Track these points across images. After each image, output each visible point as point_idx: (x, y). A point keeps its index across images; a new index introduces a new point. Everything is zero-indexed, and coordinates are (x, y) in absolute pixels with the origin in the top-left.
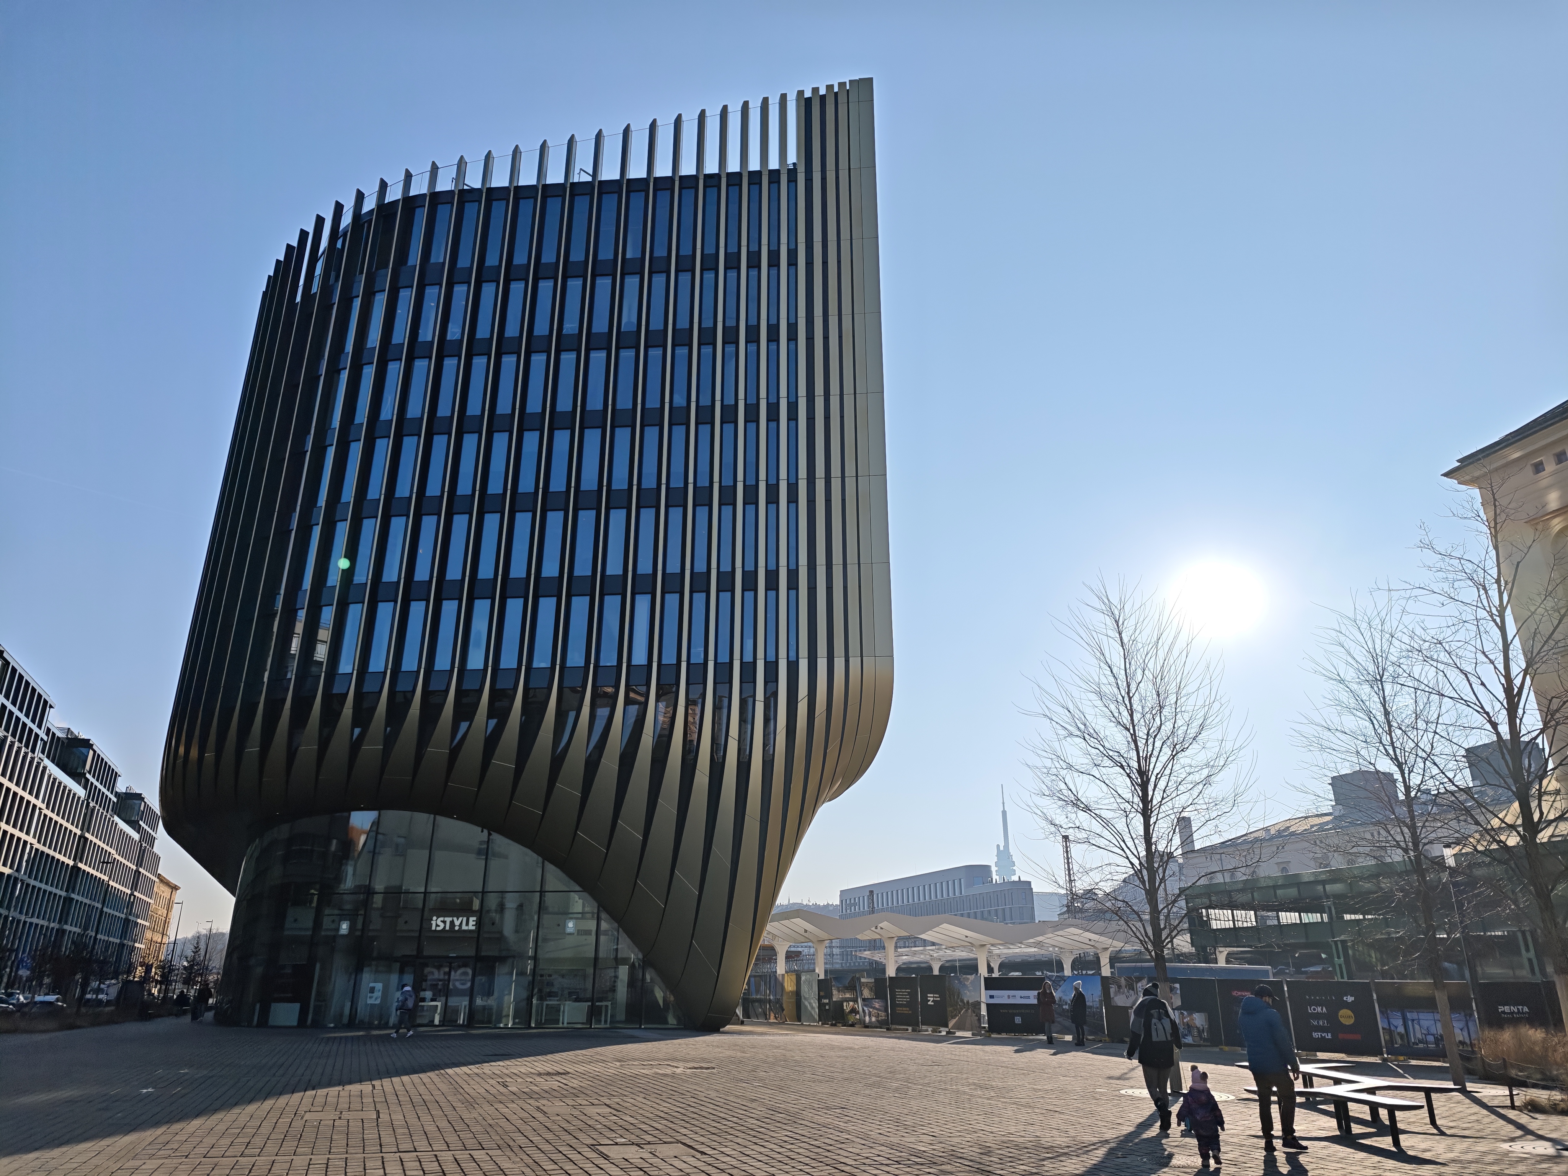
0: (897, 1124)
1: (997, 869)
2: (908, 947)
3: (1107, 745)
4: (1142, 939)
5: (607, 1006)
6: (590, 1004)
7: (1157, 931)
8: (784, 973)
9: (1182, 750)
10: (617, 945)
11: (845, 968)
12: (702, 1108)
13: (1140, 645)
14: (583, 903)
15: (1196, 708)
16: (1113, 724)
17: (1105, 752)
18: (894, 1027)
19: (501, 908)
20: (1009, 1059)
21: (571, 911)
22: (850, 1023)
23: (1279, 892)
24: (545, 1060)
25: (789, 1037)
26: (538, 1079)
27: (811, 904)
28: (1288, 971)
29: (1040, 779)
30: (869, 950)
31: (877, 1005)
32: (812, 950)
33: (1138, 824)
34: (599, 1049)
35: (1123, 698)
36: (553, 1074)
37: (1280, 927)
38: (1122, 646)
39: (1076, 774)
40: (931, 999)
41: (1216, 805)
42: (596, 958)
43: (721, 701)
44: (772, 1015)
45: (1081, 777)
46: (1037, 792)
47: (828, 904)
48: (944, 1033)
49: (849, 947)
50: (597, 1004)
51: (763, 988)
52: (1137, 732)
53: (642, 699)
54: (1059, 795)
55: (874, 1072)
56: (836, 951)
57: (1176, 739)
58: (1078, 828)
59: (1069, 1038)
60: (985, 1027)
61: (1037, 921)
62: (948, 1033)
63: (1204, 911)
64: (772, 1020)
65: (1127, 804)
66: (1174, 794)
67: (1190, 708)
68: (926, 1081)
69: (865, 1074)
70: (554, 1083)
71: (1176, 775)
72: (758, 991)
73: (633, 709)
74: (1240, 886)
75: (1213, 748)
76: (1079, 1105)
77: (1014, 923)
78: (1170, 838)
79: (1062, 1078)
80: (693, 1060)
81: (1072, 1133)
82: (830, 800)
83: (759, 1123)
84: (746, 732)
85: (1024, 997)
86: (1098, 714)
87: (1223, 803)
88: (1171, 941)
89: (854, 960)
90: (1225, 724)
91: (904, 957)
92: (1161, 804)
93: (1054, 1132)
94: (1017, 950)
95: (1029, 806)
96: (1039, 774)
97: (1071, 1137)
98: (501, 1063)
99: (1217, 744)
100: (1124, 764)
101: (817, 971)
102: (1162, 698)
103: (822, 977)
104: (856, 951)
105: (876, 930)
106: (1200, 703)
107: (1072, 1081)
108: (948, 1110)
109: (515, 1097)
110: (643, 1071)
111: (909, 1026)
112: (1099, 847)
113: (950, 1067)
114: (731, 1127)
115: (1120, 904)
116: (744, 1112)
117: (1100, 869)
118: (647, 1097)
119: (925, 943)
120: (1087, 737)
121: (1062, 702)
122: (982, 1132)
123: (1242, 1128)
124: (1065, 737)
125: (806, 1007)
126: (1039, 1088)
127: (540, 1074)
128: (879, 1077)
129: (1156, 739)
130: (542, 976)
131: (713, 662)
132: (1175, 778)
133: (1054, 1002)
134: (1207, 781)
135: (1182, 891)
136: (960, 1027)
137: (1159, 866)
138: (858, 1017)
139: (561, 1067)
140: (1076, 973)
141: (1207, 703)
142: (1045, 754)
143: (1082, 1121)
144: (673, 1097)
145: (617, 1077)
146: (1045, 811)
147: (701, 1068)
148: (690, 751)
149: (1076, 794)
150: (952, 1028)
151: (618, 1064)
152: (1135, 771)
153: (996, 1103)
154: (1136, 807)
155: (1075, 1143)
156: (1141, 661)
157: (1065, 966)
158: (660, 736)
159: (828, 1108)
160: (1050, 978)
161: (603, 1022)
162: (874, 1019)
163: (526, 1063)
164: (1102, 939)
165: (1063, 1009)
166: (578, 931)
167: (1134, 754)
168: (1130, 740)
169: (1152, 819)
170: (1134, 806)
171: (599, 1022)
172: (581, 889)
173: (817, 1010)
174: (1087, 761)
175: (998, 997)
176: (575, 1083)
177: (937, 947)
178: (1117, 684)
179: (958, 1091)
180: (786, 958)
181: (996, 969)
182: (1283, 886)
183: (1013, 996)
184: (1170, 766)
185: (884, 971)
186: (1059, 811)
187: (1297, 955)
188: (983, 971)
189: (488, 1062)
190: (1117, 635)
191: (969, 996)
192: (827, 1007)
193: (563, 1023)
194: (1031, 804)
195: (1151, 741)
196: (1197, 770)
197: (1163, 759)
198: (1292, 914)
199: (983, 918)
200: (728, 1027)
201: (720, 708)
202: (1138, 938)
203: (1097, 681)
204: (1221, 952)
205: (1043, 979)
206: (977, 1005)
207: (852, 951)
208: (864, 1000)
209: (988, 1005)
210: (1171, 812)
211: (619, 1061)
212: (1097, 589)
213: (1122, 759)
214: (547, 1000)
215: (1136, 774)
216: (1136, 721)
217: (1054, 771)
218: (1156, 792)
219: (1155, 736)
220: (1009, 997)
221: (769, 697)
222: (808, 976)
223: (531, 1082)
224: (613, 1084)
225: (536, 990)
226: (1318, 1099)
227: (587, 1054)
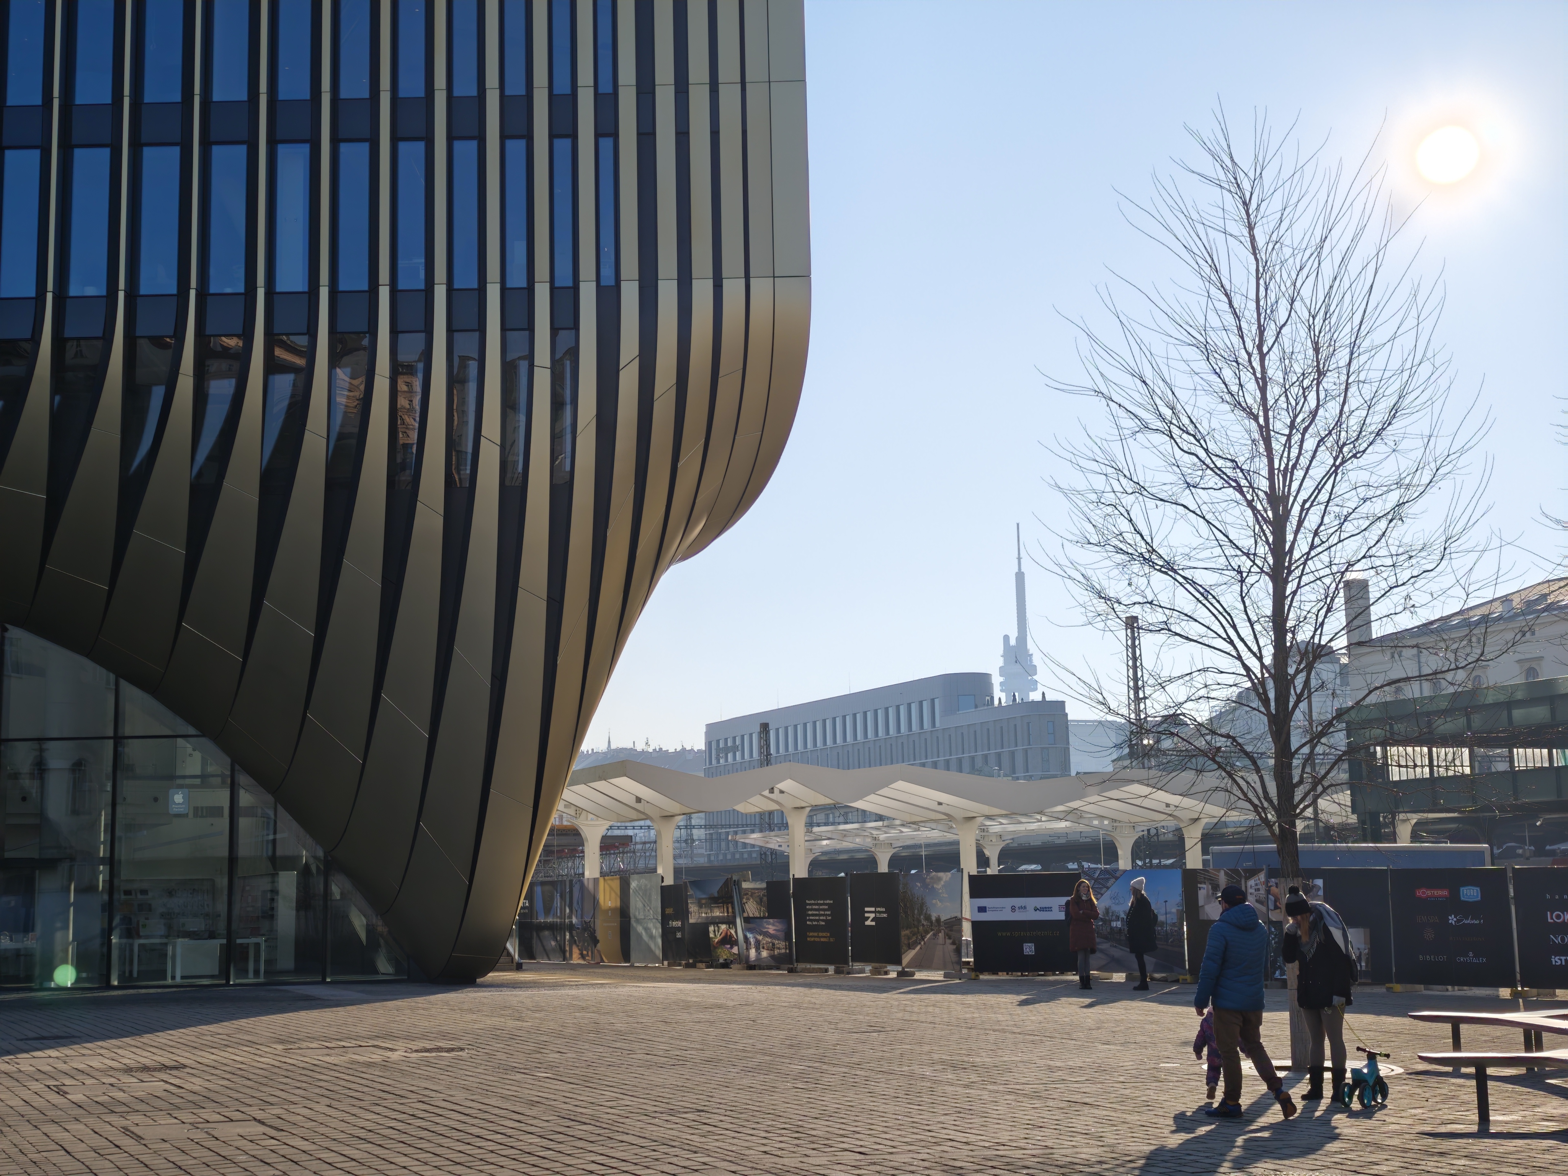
0: (796, 1135)
1: (1002, 679)
2: (833, 824)
3: (1212, 446)
4: (1256, 802)
5: (257, 945)
6: (224, 941)
7: (1286, 786)
8: (597, 875)
9: (1354, 456)
10: (275, 833)
11: (716, 864)
12: (438, 1119)
13: (1288, 252)
14: (203, 758)
15: (1388, 374)
16: (1227, 407)
17: (1208, 461)
18: (801, 966)
19: (40, 768)
20: (1008, 1017)
21: (178, 773)
22: (721, 961)
23: (1518, 714)
24: (139, 1044)
25: (607, 990)
26: (126, 1079)
27: (650, 750)
28: (1520, 851)
29: (1083, 513)
30: (761, 831)
31: (771, 929)
32: (653, 832)
33: (1262, 595)
34: (243, 1022)
35: (1250, 355)
36: (155, 1069)
37: (1514, 775)
38: (1255, 254)
39: (1151, 503)
40: (871, 916)
41: (1411, 557)
42: (232, 860)
43: (463, 365)
44: (576, 952)
45: (1161, 508)
46: (1076, 539)
47: (684, 749)
48: (893, 975)
49: (722, 826)
50: (239, 941)
51: (557, 902)
52: (1271, 421)
53: (300, 362)
54: (1118, 543)
55: (760, 1046)
56: (697, 833)
57: (1343, 434)
58: (1151, 603)
59: (1119, 977)
60: (968, 963)
61: (1073, 773)
62: (901, 974)
63: (1378, 749)
64: (576, 960)
65: (1245, 557)
66: (1334, 539)
67: (1375, 375)
68: (855, 1060)
69: (744, 1051)
70: (155, 1085)
71: (1340, 503)
72: (548, 910)
73: (284, 383)
74: (1444, 705)
75: (1413, 449)
76: (1127, 1092)
77: (1031, 777)
78: (1320, 620)
79: (1101, 1047)
80: (424, 1037)
81: (1110, 1139)
82: (685, 558)
83: (545, 1143)
84: (515, 429)
85: (1043, 909)
86: (1199, 387)
87: (1423, 554)
88: (1314, 803)
89: (732, 849)
90: (1437, 406)
91: (825, 842)
92: (1307, 557)
93: (1079, 1138)
94: (1034, 826)
95: (1059, 565)
96: (1081, 504)
97: (1109, 1146)
98: (53, 1053)
99: (1420, 443)
100: (1243, 482)
101: (660, 871)
102: (1323, 354)
103: (669, 881)
104: (736, 833)
105: (771, 796)
106: (1395, 364)
107: (1119, 1051)
108: (890, 1108)
109: (81, 1111)
110: (327, 1059)
111: (831, 963)
112: (1187, 638)
113: (901, 1034)
114: (492, 1152)
115: (1220, 742)
116: (517, 1125)
117: (1187, 678)
118: (334, 1103)
119: (864, 816)
120: (1176, 431)
121: (1133, 364)
122: (950, 1144)
123: (1409, 1121)
124: (1134, 433)
125: (639, 936)
126: (1058, 1064)
127: (128, 1070)
128: (770, 1055)
129: (1307, 436)
130: (128, 893)
131: (444, 287)
132: (1337, 509)
133: (1096, 916)
134: (1396, 514)
135: (1340, 714)
136: (923, 963)
137: (1298, 672)
138: (735, 950)
139: (171, 1056)
140: (1140, 863)
141: (1408, 365)
142: (1094, 466)
143: (1129, 1118)
144: (384, 1103)
145: (276, 1070)
146: (1089, 573)
147: (439, 1049)
148: (404, 467)
149: (1149, 541)
150: (908, 966)
151: (280, 1047)
152: (1262, 495)
153: (979, 1092)
154: (1260, 564)
155: (1114, 1155)
156: (1289, 284)
157: (1120, 852)
158: (341, 436)
159: (672, 1112)
160: (1089, 874)
161: (251, 974)
162: (765, 954)
163: (102, 1051)
164: (1187, 802)
165: (1112, 928)
166: (196, 809)
167: (1262, 464)
168: (1256, 435)
169: (1290, 585)
170: (1258, 562)
171: (244, 972)
172: (199, 733)
173: (660, 941)
174: (1172, 478)
175: (994, 909)
176: (196, 1084)
177: (886, 823)
178: (1240, 328)
179: (911, 1075)
180: (602, 848)
181: (994, 861)
182: (1520, 703)
183: (1021, 908)
184: (1329, 486)
185: (786, 867)
186: (1116, 572)
187: (1538, 823)
188: (969, 865)
189: (27, 1051)
190: (1246, 232)
191: (940, 910)
192: (679, 935)
193: (173, 978)
194: (1064, 562)
195: (1296, 437)
196: (1379, 492)
197: (1317, 472)
198: (1537, 751)
199: (974, 770)
200: (492, 976)
201: (463, 381)
202: (1250, 801)
203: (1202, 322)
204: (1404, 821)
205: (1077, 876)
206: (955, 924)
207: (727, 834)
208: (747, 920)
209: (976, 925)
210: (1327, 571)
211: (282, 1042)
212: (1212, 138)
213: (1240, 475)
214: (139, 937)
215: (1265, 502)
216: (1271, 402)
217: (1110, 497)
218: (1300, 536)
219: (1306, 429)
220: (1013, 909)
221: (561, 359)
222: (643, 881)
223: (112, 1085)
224: (271, 1083)
225: (117, 920)
226: (1547, 1069)
227: (220, 1031)
